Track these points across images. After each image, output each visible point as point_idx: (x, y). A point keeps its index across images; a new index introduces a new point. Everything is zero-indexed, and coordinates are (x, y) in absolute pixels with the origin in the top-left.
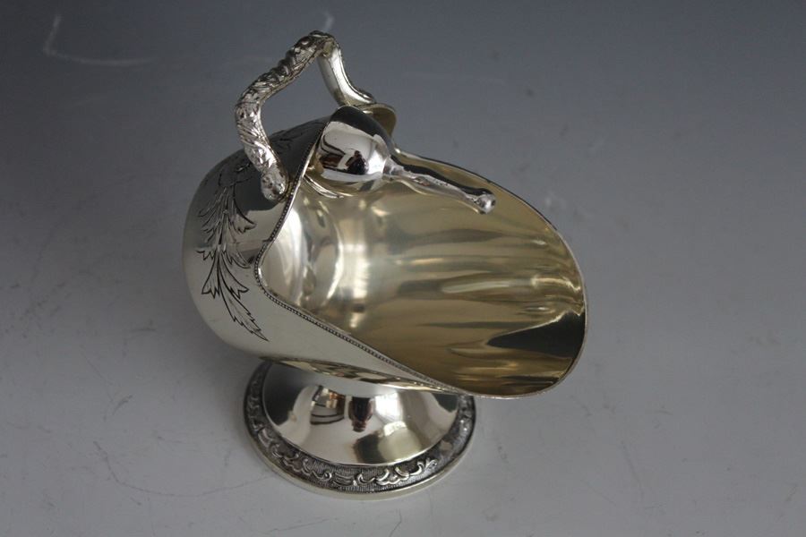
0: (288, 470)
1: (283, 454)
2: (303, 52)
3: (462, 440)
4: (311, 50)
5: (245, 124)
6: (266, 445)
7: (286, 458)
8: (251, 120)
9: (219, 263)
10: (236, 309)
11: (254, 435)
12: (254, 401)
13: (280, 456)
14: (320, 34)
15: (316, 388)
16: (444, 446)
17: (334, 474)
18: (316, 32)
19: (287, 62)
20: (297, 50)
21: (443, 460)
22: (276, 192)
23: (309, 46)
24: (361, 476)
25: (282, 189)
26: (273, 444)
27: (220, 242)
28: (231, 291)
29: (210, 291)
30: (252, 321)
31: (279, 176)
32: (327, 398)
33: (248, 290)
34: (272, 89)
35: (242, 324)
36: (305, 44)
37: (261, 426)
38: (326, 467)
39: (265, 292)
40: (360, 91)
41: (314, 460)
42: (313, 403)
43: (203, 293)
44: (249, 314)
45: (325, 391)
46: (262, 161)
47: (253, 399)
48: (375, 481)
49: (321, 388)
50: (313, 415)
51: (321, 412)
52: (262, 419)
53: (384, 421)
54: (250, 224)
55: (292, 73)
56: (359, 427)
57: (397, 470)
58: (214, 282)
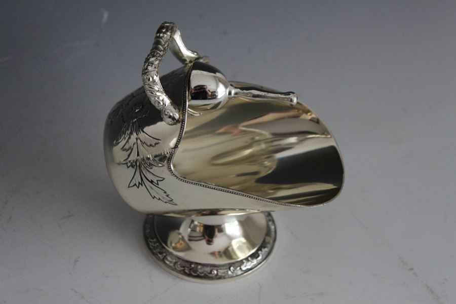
0: (189, 275)
1: (184, 267)
2: (165, 36)
3: (273, 234)
4: (169, 33)
5: (151, 84)
6: (172, 265)
7: (186, 268)
8: (154, 81)
9: (139, 165)
10: (155, 191)
11: (163, 260)
12: (154, 242)
13: (183, 269)
14: (168, 23)
16: (268, 239)
17: (217, 270)
18: (166, 23)
19: (157, 42)
20: (161, 35)
21: (269, 246)
22: (173, 118)
23: (167, 31)
24: (231, 268)
25: (177, 116)
26: (175, 263)
27: (138, 155)
28: (152, 182)
29: (135, 185)
30: (167, 196)
31: (173, 110)
33: (164, 179)
34: (160, 61)
35: (159, 199)
36: (164, 31)
37: (164, 254)
38: (212, 268)
39: (177, 177)
40: (193, 52)
41: (203, 265)
43: (129, 187)
44: (165, 192)
46: (162, 104)
47: (152, 240)
48: (241, 269)
51: (194, 234)
52: (164, 250)
54: (157, 141)
55: (165, 48)
57: (250, 259)
58: (138, 179)
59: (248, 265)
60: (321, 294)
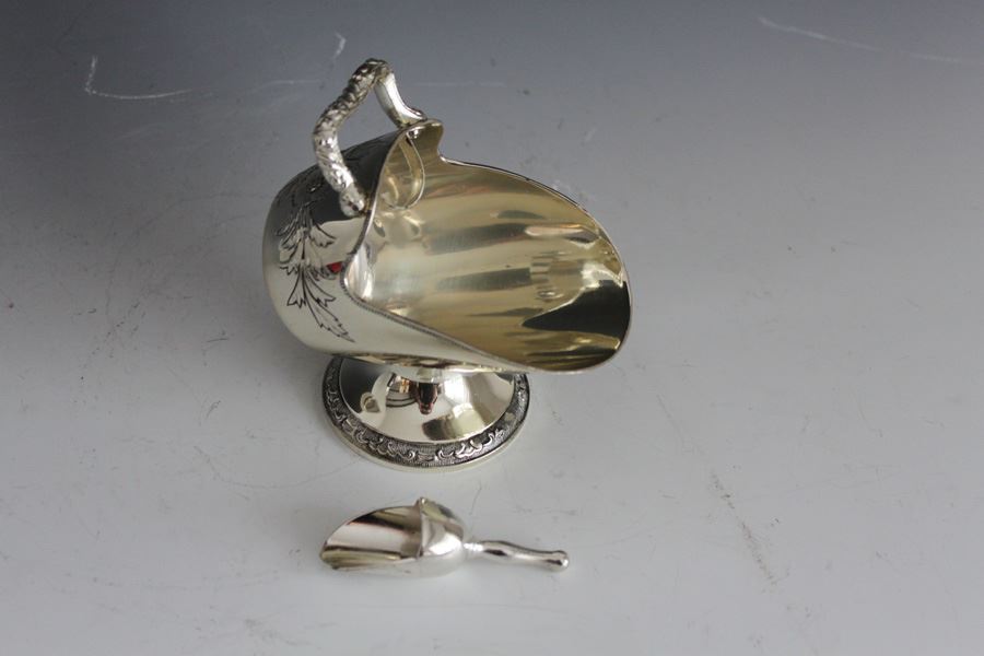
0: (374, 453)
1: (368, 440)
2: (364, 79)
3: (522, 410)
4: (371, 77)
5: (324, 150)
6: (352, 433)
7: (371, 443)
8: (328, 146)
9: (303, 275)
10: (323, 316)
11: (339, 425)
12: (333, 395)
13: (366, 442)
14: (376, 61)
15: (390, 376)
16: (509, 417)
17: (417, 453)
18: (372, 60)
19: (350, 89)
20: (359, 77)
21: (509, 429)
22: (355, 208)
23: (369, 72)
24: (441, 452)
25: (361, 204)
26: (357, 432)
27: (303, 257)
28: (318, 301)
29: (296, 302)
30: (340, 325)
31: (357, 194)
32: (399, 384)
33: (334, 299)
34: (344, 116)
35: (329, 329)
36: (364, 71)
37: (344, 417)
38: (409, 448)
40: (414, 109)
41: (398, 442)
42: (388, 389)
43: (288, 304)
44: (336, 320)
45: (398, 378)
46: (339, 182)
47: (331, 393)
48: (454, 455)
49: (394, 376)
50: (388, 399)
51: (395, 396)
52: (344, 410)
53: (452, 404)
54: (329, 239)
55: (358, 99)
56: (425, 409)
57: (472, 442)
58: (299, 295)
59: (470, 453)
60: (573, 513)
